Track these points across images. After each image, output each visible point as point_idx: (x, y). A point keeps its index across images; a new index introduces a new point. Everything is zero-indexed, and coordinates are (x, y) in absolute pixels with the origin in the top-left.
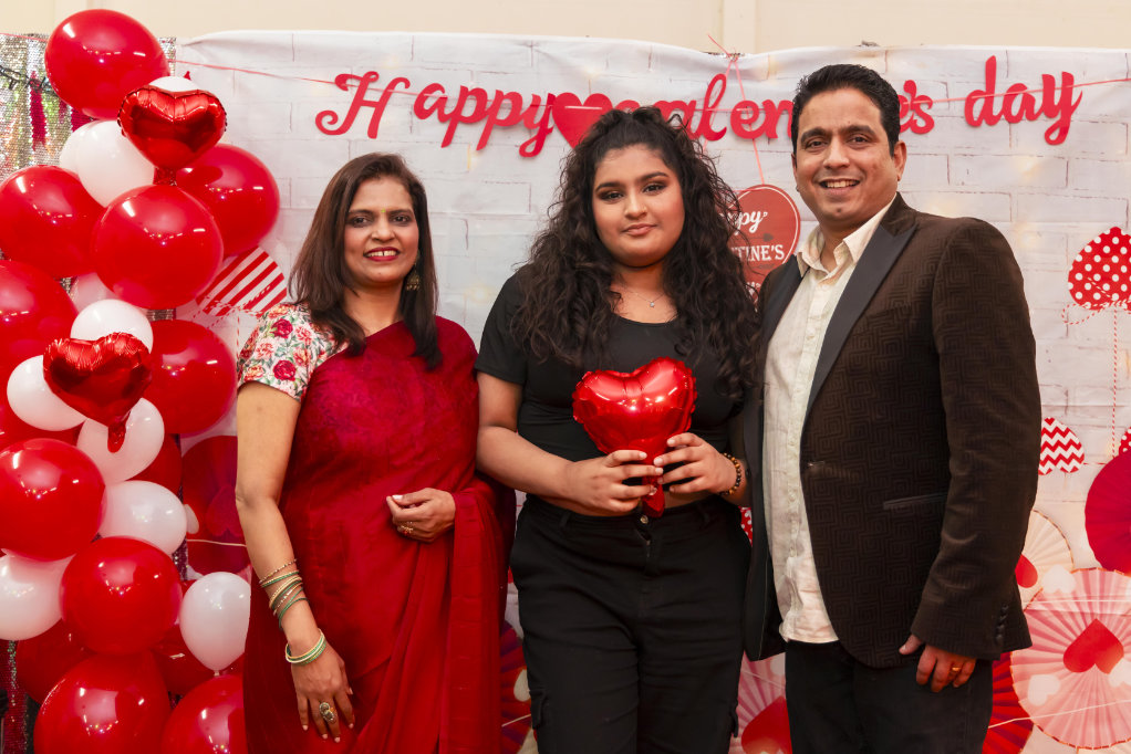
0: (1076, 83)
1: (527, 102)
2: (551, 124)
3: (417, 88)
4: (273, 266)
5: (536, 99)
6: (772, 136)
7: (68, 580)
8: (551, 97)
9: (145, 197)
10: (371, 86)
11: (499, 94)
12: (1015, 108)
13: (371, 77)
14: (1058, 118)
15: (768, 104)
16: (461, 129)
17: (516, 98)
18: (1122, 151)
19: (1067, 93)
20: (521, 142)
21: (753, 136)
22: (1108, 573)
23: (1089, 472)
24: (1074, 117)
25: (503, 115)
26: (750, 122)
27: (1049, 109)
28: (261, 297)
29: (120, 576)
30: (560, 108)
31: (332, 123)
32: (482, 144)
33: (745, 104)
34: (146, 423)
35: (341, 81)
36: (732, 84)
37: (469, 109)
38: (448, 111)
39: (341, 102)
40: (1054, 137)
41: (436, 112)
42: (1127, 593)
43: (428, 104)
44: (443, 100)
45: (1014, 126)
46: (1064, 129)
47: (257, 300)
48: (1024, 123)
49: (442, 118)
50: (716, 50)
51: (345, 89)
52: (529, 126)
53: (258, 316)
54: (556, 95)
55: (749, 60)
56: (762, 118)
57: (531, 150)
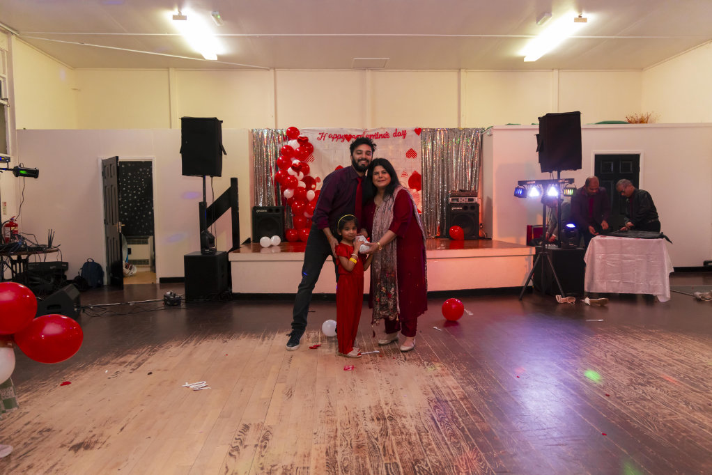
0: (406, 131)
1: (342, 135)
3: (329, 134)
7: (295, 192)
9: (299, 148)
10: (323, 134)
16: (334, 139)
17: (340, 135)
23: (408, 178)
25: (339, 137)
30: (346, 136)
31: (319, 138)
32: (337, 141)
34: (301, 174)
35: (320, 134)
37: (335, 137)
39: (320, 136)
43: (330, 136)
44: (332, 136)
46: (404, 137)
48: (400, 136)
49: (332, 138)
55: (369, 129)
57: (343, 141)
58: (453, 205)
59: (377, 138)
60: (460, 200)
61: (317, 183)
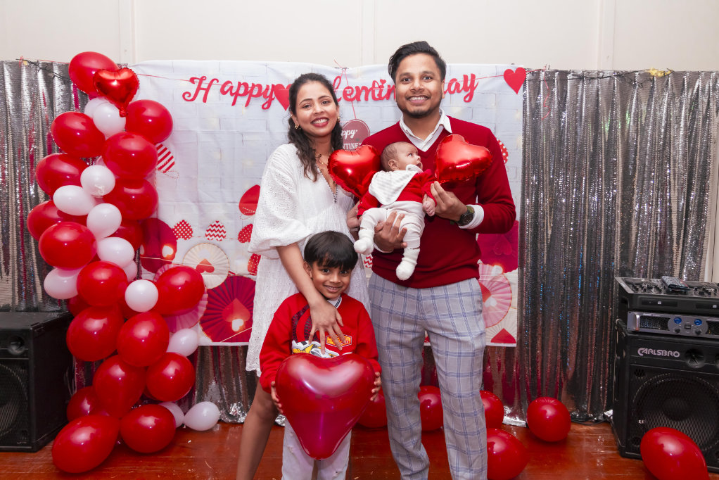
0: (476, 78)
1: (264, 88)
2: (274, 96)
3: (222, 82)
4: (169, 153)
5: (268, 86)
6: (359, 100)
8: (273, 86)
10: (204, 82)
11: (253, 84)
12: (452, 88)
13: (203, 79)
14: (469, 91)
15: (357, 88)
16: (239, 98)
17: (260, 86)
18: (493, 105)
19: (473, 82)
20: (262, 104)
21: (351, 100)
22: (485, 265)
24: (475, 91)
25: (255, 92)
26: (350, 95)
27: (465, 88)
28: (165, 165)
29: (103, 275)
30: (277, 90)
31: (190, 96)
32: (247, 104)
33: (348, 88)
35: (192, 80)
36: (343, 80)
37: (242, 91)
38: (234, 91)
39: (192, 88)
40: (467, 99)
41: (229, 93)
42: (492, 273)
43: (226, 89)
44: (232, 87)
45: (453, 95)
46: (471, 95)
47: (163, 166)
48: (456, 94)
49: (232, 94)
50: (338, 66)
51: (194, 83)
52: (265, 97)
53: (164, 172)
54: (275, 85)
55: (351, 70)
56: (355, 93)
57: (266, 107)
58: (639, 339)
59: (380, 98)
60: (671, 324)
61: (181, 242)
